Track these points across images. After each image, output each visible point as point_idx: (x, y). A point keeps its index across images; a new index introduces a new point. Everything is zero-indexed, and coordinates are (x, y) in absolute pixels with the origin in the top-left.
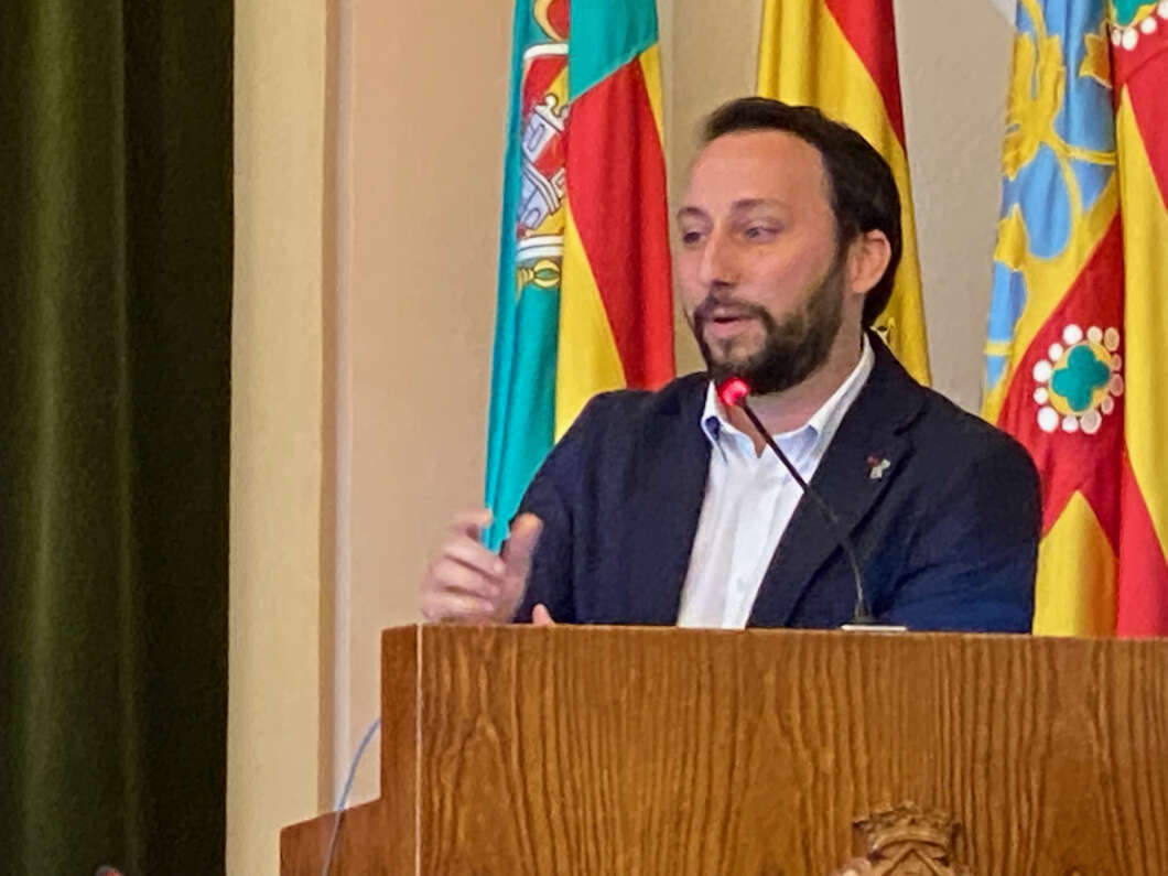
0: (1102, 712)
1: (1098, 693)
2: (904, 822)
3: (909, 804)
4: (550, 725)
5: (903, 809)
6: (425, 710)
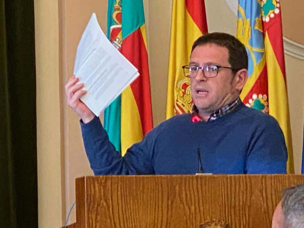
0: (264, 194)
1: (263, 189)
2: (213, 224)
3: (215, 220)
4: (120, 201)
5: (213, 221)
6: (87, 199)
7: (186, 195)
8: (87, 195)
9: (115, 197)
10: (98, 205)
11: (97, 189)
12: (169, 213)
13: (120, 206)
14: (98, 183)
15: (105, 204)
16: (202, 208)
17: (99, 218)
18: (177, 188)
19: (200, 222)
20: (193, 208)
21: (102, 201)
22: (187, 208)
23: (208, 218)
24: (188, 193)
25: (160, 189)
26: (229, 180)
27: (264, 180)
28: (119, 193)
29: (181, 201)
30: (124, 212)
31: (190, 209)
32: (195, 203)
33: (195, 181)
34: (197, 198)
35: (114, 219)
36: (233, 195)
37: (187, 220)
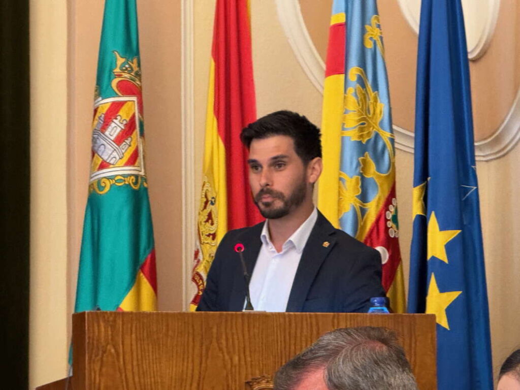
2: (264, 381)
3: (266, 375)
4: (134, 347)
5: (264, 377)
6: (89, 343)
7: (227, 340)
8: (89, 338)
9: (127, 342)
10: (104, 352)
11: (103, 329)
12: (203, 365)
13: (135, 354)
14: (104, 321)
15: (113, 351)
16: (249, 359)
17: (104, 370)
18: (215, 330)
19: (246, 377)
20: (236, 359)
21: (109, 347)
22: (227, 357)
23: (257, 372)
24: (230, 337)
25: (191, 331)
26: (287, 319)
27: (336, 321)
28: (134, 336)
29: (221, 349)
30: (140, 363)
31: (231, 359)
32: (239, 350)
33: (240, 320)
34: (242, 346)
35: (125, 372)
36: (293, 342)
37: (227, 376)
